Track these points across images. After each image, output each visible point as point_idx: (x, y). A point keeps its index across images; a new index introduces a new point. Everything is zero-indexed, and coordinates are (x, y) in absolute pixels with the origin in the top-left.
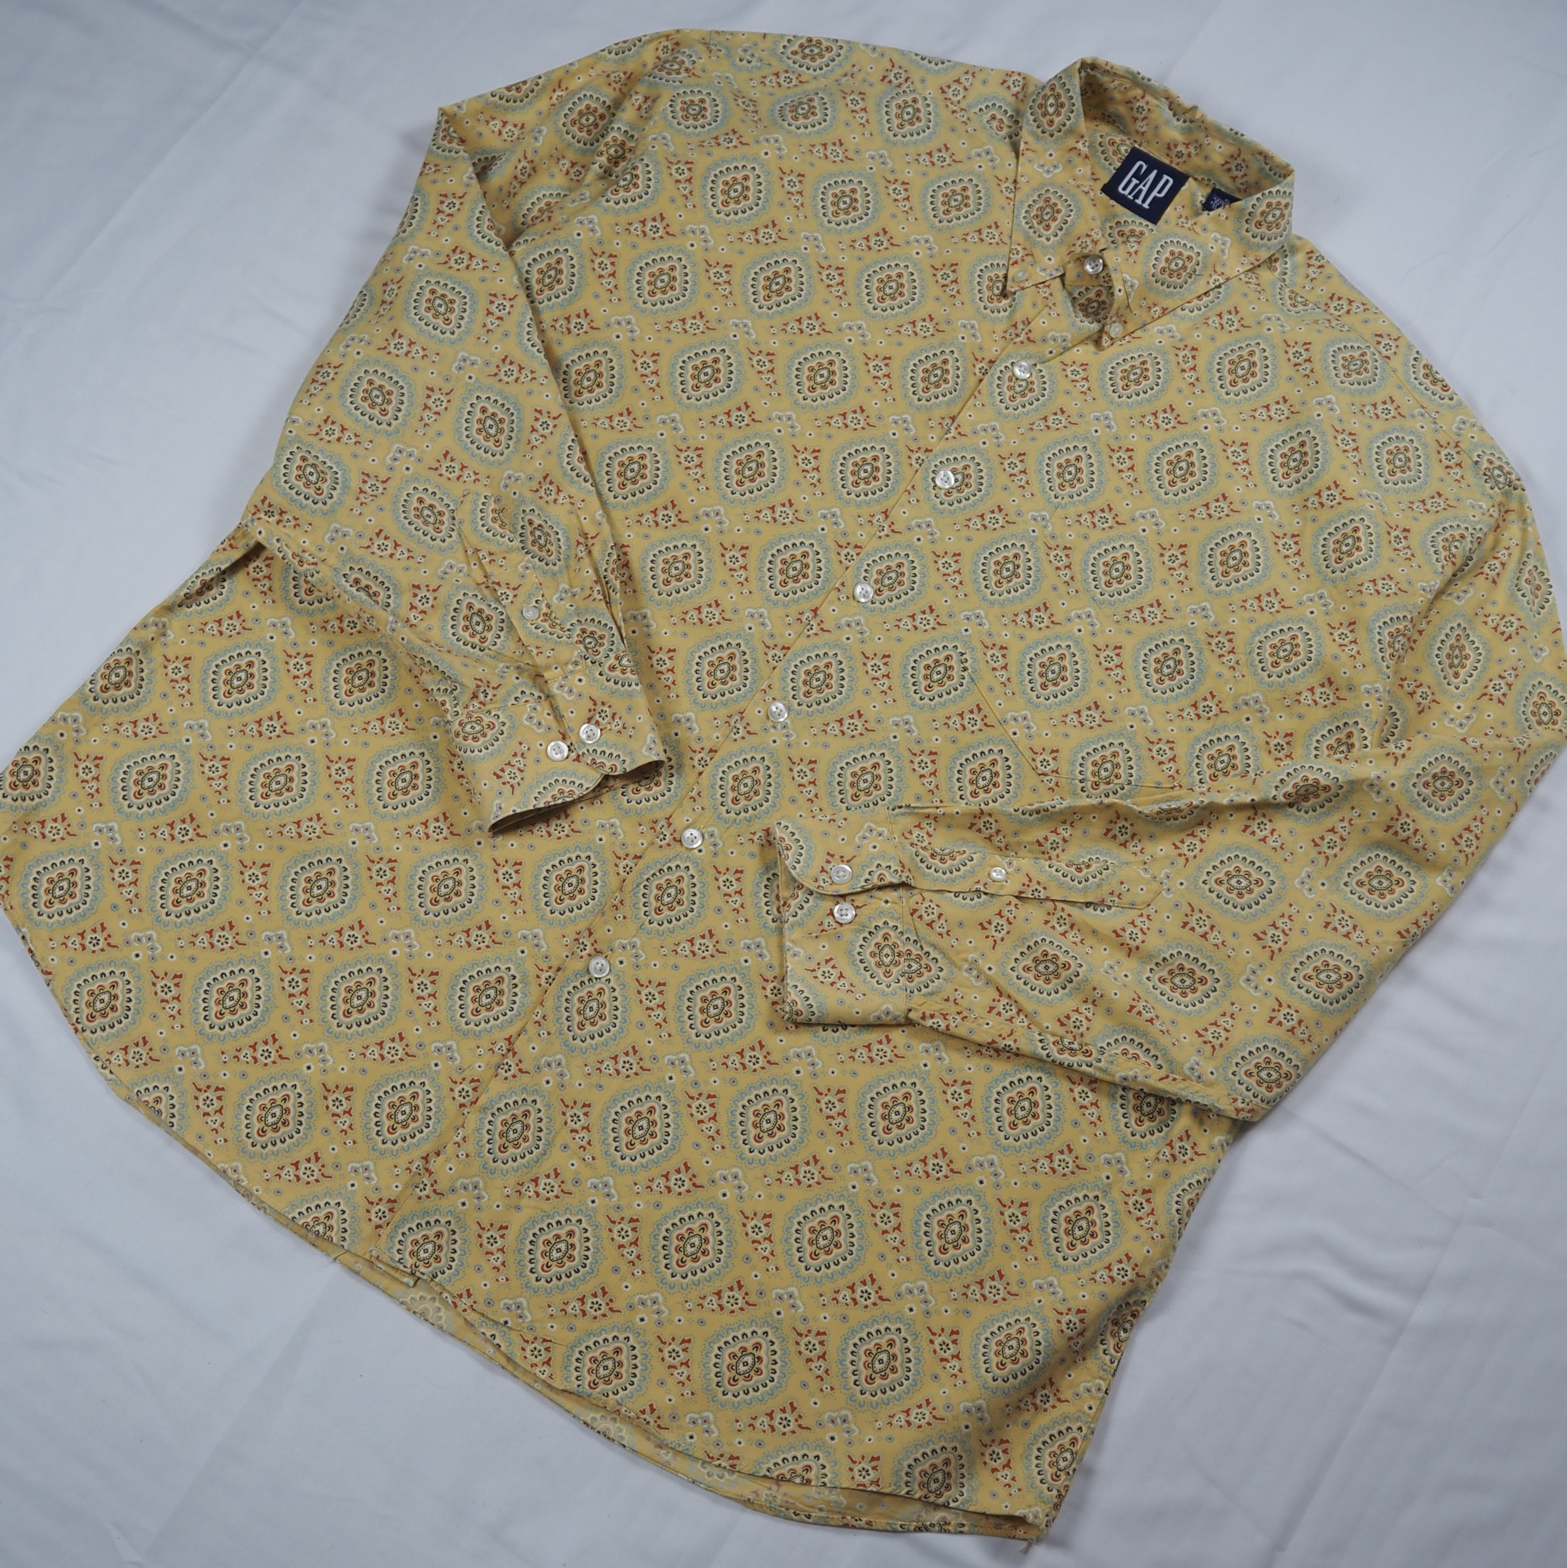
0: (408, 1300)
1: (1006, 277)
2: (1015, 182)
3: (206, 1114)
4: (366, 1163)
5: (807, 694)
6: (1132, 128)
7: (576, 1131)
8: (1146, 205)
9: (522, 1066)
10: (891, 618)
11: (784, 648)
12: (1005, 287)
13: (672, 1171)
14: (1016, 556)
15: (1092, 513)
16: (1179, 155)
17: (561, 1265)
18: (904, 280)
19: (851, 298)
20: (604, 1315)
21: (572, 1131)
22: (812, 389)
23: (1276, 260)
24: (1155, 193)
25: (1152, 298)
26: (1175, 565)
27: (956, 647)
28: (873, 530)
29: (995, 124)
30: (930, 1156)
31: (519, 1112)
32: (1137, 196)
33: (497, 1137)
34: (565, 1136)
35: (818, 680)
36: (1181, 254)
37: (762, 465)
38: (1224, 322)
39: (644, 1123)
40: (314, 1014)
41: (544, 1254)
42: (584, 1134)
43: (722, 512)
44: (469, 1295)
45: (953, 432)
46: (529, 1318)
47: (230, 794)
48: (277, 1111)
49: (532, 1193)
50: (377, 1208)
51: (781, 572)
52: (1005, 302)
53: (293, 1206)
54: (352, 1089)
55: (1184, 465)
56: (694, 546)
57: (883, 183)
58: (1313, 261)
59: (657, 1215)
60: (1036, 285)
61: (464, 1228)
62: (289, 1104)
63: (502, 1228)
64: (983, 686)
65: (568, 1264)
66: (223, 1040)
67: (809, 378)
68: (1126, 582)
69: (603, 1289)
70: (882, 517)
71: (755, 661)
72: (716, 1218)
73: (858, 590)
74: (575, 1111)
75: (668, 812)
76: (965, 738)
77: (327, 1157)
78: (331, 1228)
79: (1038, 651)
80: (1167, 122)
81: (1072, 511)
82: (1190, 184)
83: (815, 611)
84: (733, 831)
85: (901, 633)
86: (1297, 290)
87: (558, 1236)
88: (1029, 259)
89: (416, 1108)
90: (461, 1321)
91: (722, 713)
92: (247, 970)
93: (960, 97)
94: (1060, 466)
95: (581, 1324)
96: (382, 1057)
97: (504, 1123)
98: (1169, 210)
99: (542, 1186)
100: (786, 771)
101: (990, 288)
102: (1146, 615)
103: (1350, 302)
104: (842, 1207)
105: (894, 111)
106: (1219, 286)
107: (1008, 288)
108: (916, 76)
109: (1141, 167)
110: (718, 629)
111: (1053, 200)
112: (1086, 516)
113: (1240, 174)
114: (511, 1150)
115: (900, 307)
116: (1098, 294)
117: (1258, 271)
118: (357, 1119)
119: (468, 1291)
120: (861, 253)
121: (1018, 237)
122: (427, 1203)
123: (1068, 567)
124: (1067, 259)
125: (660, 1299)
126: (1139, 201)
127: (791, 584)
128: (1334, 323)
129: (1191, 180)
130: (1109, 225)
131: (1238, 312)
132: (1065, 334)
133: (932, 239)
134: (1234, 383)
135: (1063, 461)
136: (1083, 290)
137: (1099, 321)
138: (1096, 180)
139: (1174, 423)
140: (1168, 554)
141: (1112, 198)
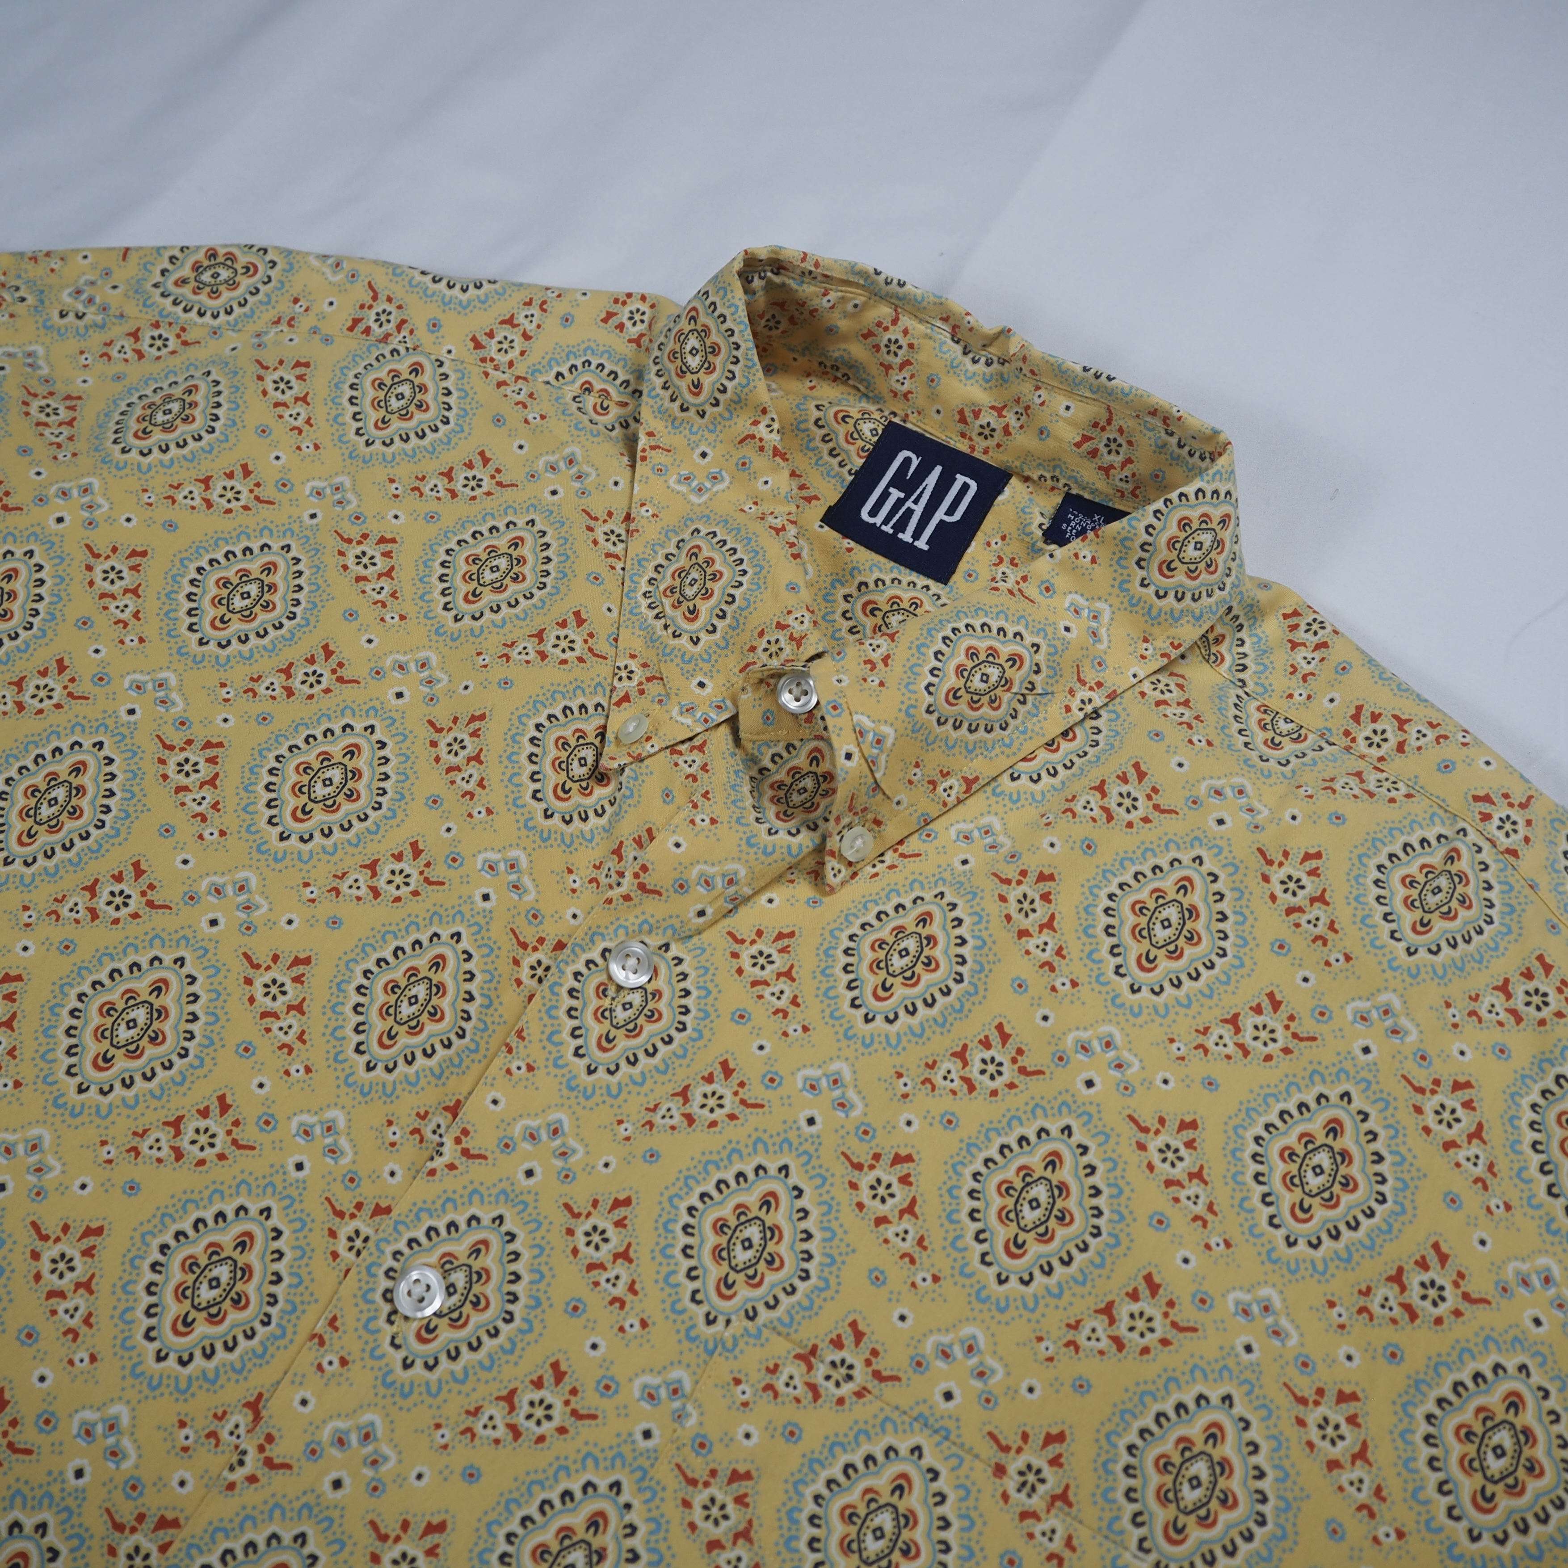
1: (601, 735)
2: (628, 518)
6: (882, 386)
8: (922, 544)
12: (599, 755)
14: (595, 1522)
15: (808, 1357)
16: (987, 432)
18: (361, 763)
19: (227, 817)
22: (104, 1062)
23: (1219, 640)
24: (940, 515)
25: (934, 761)
26: (1036, 1502)
28: (216, 1464)
29: (590, 401)
32: (901, 526)
36: (993, 652)
38: (1112, 802)
45: (450, 1152)
52: (601, 793)
55: (1040, 1192)
57: (336, 544)
58: (1300, 635)
60: (672, 749)
67: (100, 1034)
70: (243, 1420)
80: (952, 367)
81: (753, 1360)
82: (1012, 493)
86: (1275, 703)
88: (654, 688)
93: (514, 354)
98: (972, 549)
101: (561, 766)
103: (1402, 723)
105: (369, 393)
106: (1096, 714)
107: (605, 762)
108: (418, 318)
109: (907, 461)
111: (706, 553)
112: (790, 1368)
113: (1117, 460)
115: (345, 829)
116: (816, 757)
117: (1181, 668)
120: (267, 706)
121: (630, 640)
123: (744, 1534)
124: (739, 680)
126: (906, 537)
128: (1372, 777)
129: (1014, 481)
130: (842, 592)
131: (1141, 775)
132: (731, 867)
133: (434, 660)
134: (1147, 962)
135: (726, 1211)
136: (780, 749)
137: (814, 827)
138: (809, 499)
139: (1009, 1073)
140: (1014, 1465)
141: (846, 535)
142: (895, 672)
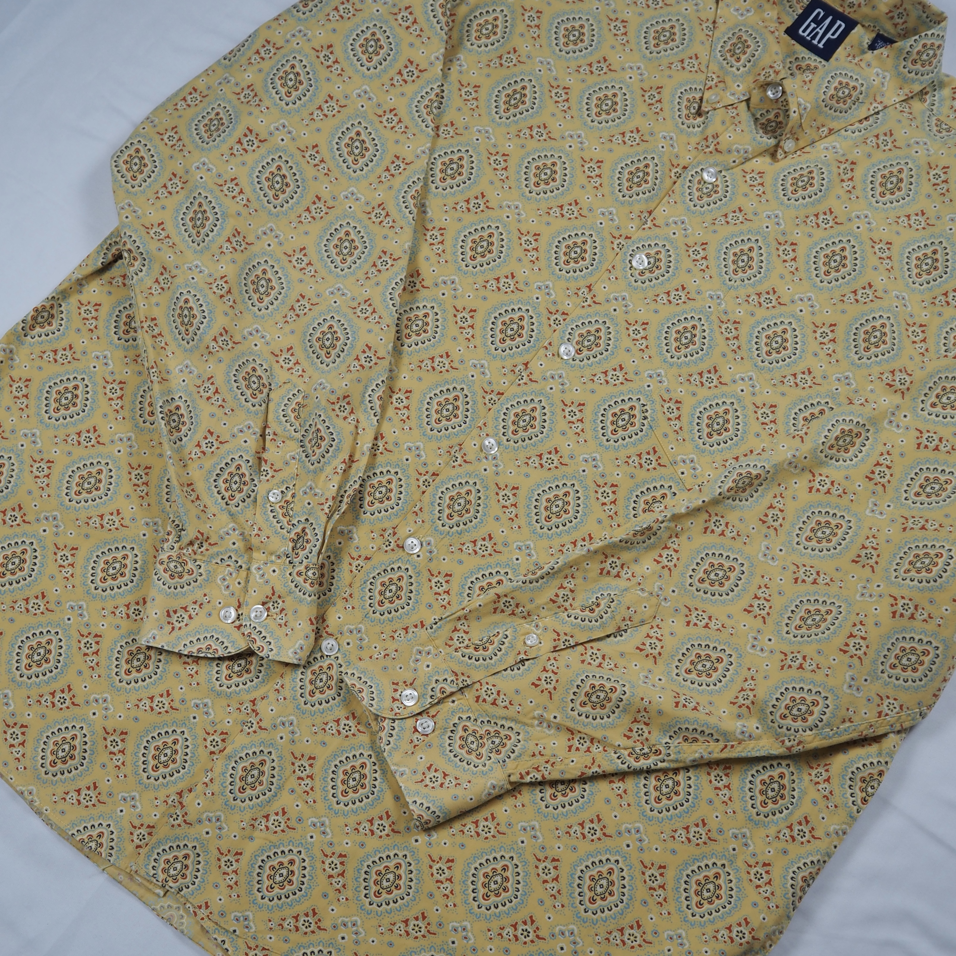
0: (158, 907)
1: (701, 99)
2: (714, 22)
3: (12, 746)
4: (133, 794)
5: (515, 432)
7: (302, 779)
8: (821, 45)
9: (262, 724)
10: (588, 373)
11: (499, 393)
12: (700, 107)
13: (376, 818)
14: (694, 327)
15: (759, 295)
16: (851, 5)
17: (282, 887)
18: (618, 99)
19: (573, 112)
20: (313, 932)
21: (299, 778)
22: (537, 184)
23: (926, 93)
24: (829, 35)
25: (820, 120)
26: (825, 340)
27: (639, 399)
28: (579, 300)
30: (587, 821)
31: (256, 761)
32: (814, 38)
33: (238, 780)
34: (293, 782)
35: (524, 421)
36: (847, 84)
37: (492, 244)
38: (880, 142)
39: (357, 775)
40: (101, 670)
41: (269, 877)
42: (308, 781)
43: (457, 281)
44: (207, 907)
45: (649, 224)
46: (254, 929)
47: (51, 491)
48: (67, 747)
49: (263, 827)
50: (139, 831)
51: (501, 331)
52: (699, 120)
53: (73, 825)
54: (126, 733)
55: (838, 258)
56: (433, 307)
57: (606, 20)
59: (362, 852)
60: (726, 107)
61: (207, 852)
62: (76, 742)
63: (237, 854)
64: (659, 433)
65: (288, 887)
66: (29, 687)
67: (535, 175)
68: (784, 352)
69: (314, 910)
70: (586, 290)
71: (475, 403)
72: (409, 859)
73: (562, 349)
74: (302, 762)
75: (396, 522)
76: (641, 474)
77: (103, 787)
78: (101, 845)
79: (707, 406)
81: (742, 293)
82: (858, 30)
83: (526, 364)
84: (446, 541)
85: (595, 386)
86: (942, 118)
87: (281, 863)
88: (721, 85)
89: (176, 751)
90: (198, 928)
91: (445, 444)
92: (53, 632)
94: (735, 254)
95: (294, 937)
96: (152, 709)
97: (244, 769)
98: (840, 50)
99: (271, 821)
100: (493, 494)
101: (688, 108)
102: (798, 381)
104: (512, 858)
106: (877, 113)
107: (703, 108)
109: (819, 13)
110: (446, 376)
111: (744, 38)
112: (754, 297)
113: (900, 21)
114: (249, 792)
115: (613, 121)
116: (777, 116)
117: (911, 101)
118: (129, 758)
119: (206, 903)
120: (584, 77)
121: (714, 67)
122: (178, 831)
123: (736, 338)
124: (753, 86)
125: (359, 923)
126: (815, 42)
127: (508, 342)
129: (859, 26)
130: (789, 60)
131: (891, 135)
132: (747, 147)
133: (643, 67)
134: (882, 195)
135: (737, 250)
136: (764, 112)
137: (776, 138)
138: (780, 23)
139: (831, 223)
140: (820, 331)
141: (793, 38)
142: (813, 86)
